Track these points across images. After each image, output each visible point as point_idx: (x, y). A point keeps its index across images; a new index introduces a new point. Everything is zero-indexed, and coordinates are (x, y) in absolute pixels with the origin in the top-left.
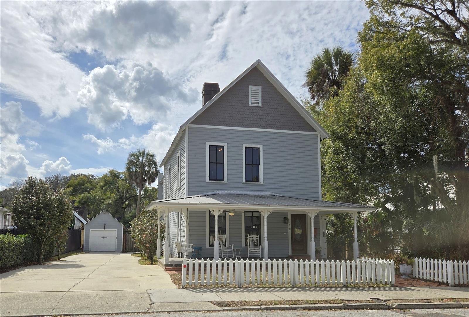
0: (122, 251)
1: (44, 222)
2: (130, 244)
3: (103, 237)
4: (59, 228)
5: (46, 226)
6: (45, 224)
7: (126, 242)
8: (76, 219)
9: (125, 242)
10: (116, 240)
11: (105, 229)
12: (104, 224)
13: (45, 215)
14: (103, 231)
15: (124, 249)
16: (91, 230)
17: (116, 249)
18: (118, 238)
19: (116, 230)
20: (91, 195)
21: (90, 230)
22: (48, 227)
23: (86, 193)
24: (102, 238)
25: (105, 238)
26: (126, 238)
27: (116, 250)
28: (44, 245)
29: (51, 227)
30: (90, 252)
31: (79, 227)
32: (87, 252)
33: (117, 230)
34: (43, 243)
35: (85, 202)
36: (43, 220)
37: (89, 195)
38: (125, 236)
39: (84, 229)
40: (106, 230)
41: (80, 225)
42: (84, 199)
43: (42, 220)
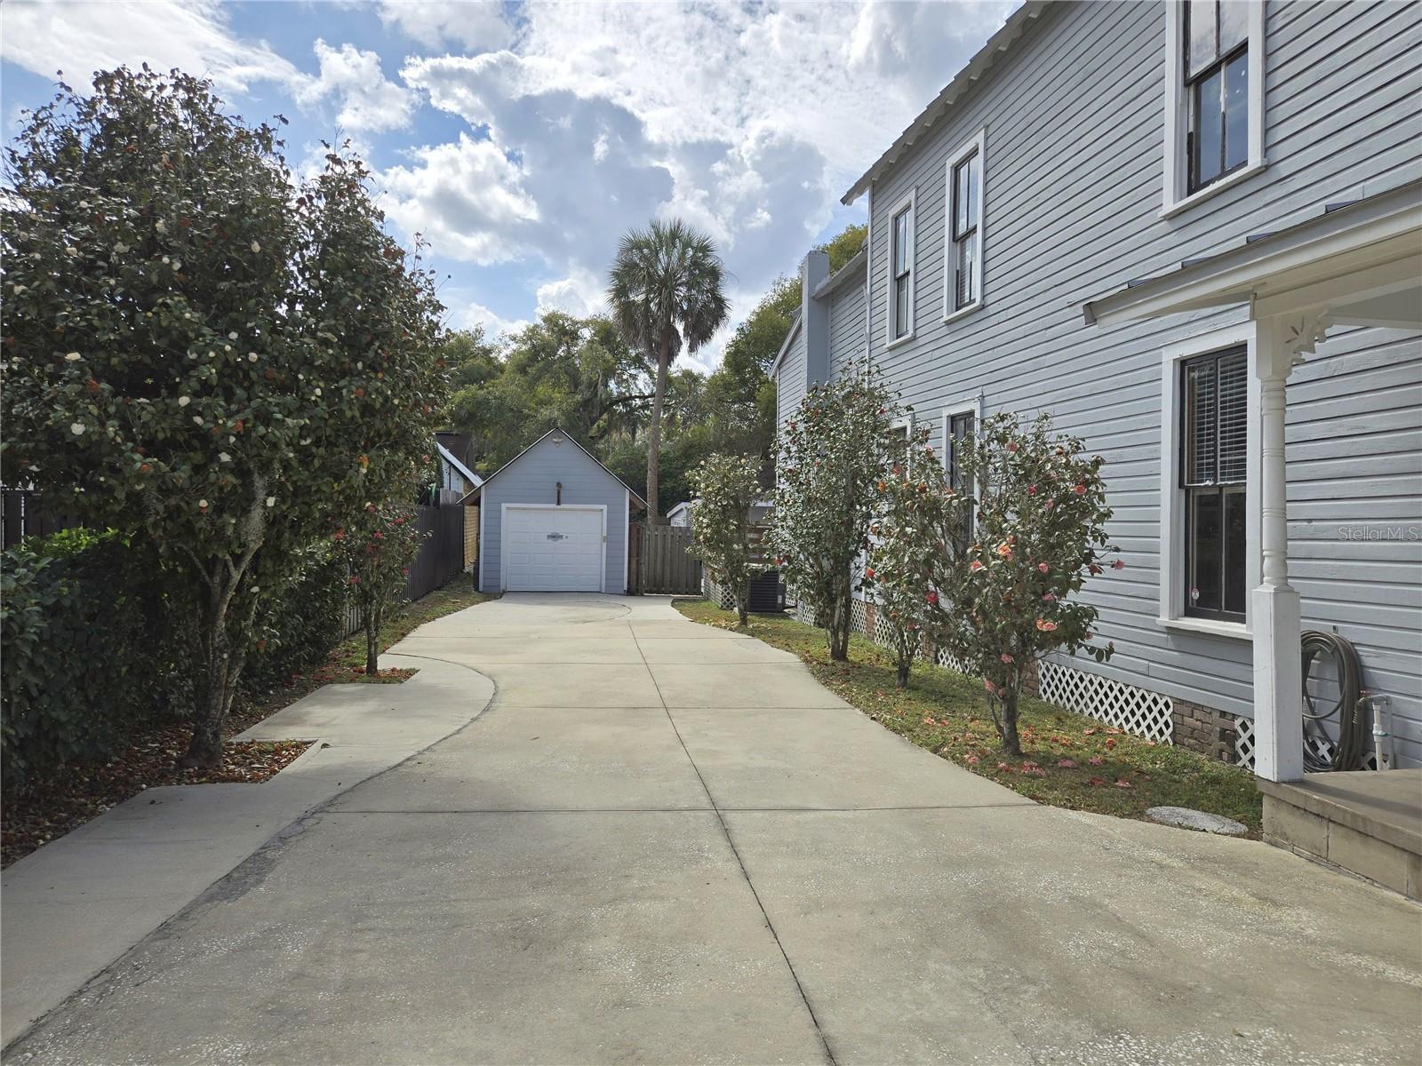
0: (626, 588)
1: (198, 420)
2: (655, 561)
3: (554, 537)
4: (337, 478)
5: (225, 457)
6: (206, 442)
7: (638, 555)
8: (445, 466)
9: (634, 554)
10: (605, 545)
11: (559, 503)
12: (559, 485)
13: (201, 352)
14: (554, 509)
15: (634, 584)
16: (508, 508)
17: (604, 582)
18: (610, 540)
19: (601, 507)
20: (489, 393)
21: (504, 506)
22: (241, 470)
23: (474, 387)
24: (550, 541)
25: (560, 541)
26: (638, 539)
27: (604, 586)
28: (240, 609)
29: (265, 467)
30: (504, 592)
31: (458, 495)
32: (494, 593)
33: (605, 507)
34: (223, 596)
35: (471, 416)
36: (184, 401)
37: (481, 392)
38: (635, 531)
39: (477, 503)
40: (562, 506)
41: (461, 491)
42: (468, 406)
43: (175, 392)
